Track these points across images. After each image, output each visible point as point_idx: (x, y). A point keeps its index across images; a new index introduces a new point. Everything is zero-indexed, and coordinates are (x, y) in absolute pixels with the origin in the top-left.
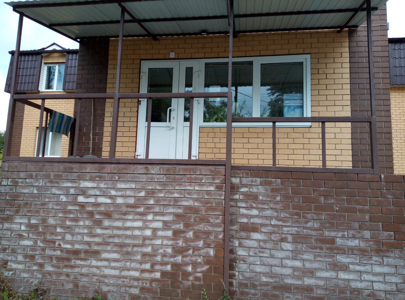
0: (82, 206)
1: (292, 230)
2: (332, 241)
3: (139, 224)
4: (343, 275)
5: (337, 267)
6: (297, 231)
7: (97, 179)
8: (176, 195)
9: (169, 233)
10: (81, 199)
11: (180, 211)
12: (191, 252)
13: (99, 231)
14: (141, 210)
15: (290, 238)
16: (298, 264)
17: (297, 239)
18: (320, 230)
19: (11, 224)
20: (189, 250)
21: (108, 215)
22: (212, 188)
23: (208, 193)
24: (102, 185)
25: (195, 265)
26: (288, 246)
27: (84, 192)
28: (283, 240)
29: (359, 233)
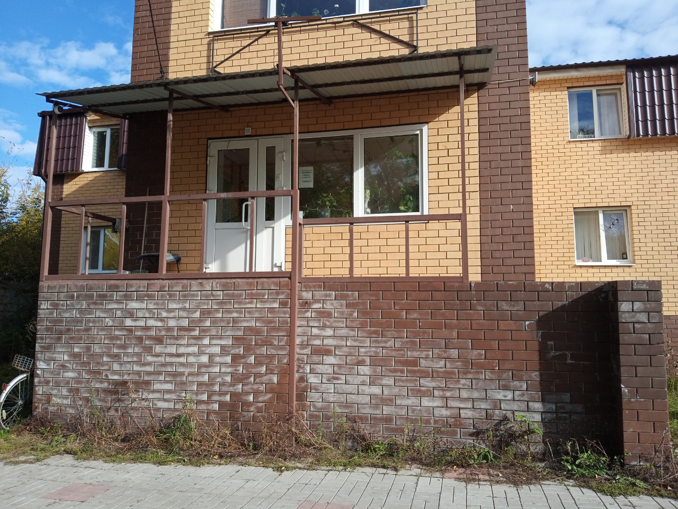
0: (130, 330)
1: (370, 352)
2: (415, 363)
3: (195, 349)
4: (426, 402)
5: (420, 393)
6: (375, 352)
7: (146, 298)
8: (235, 315)
9: (228, 359)
10: (129, 322)
11: (240, 333)
12: (252, 379)
13: (150, 359)
14: (196, 333)
15: (368, 360)
16: (376, 390)
17: (375, 361)
18: (401, 350)
19: (53, 354)
20: (249, 377)
21: (159, 340)
22: (276, 305)
23: (271, 310)
24: (151, 306)
25: (256, 393)
26: (365, 370)
27: (131, 314)
28: (361, 363)
29: (445, 352)
